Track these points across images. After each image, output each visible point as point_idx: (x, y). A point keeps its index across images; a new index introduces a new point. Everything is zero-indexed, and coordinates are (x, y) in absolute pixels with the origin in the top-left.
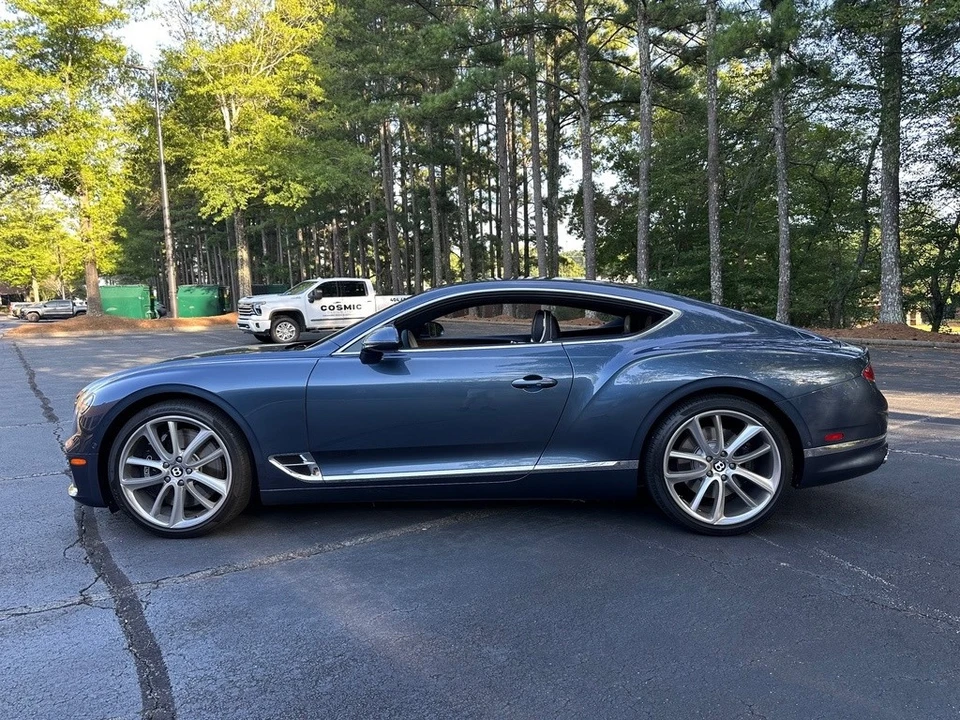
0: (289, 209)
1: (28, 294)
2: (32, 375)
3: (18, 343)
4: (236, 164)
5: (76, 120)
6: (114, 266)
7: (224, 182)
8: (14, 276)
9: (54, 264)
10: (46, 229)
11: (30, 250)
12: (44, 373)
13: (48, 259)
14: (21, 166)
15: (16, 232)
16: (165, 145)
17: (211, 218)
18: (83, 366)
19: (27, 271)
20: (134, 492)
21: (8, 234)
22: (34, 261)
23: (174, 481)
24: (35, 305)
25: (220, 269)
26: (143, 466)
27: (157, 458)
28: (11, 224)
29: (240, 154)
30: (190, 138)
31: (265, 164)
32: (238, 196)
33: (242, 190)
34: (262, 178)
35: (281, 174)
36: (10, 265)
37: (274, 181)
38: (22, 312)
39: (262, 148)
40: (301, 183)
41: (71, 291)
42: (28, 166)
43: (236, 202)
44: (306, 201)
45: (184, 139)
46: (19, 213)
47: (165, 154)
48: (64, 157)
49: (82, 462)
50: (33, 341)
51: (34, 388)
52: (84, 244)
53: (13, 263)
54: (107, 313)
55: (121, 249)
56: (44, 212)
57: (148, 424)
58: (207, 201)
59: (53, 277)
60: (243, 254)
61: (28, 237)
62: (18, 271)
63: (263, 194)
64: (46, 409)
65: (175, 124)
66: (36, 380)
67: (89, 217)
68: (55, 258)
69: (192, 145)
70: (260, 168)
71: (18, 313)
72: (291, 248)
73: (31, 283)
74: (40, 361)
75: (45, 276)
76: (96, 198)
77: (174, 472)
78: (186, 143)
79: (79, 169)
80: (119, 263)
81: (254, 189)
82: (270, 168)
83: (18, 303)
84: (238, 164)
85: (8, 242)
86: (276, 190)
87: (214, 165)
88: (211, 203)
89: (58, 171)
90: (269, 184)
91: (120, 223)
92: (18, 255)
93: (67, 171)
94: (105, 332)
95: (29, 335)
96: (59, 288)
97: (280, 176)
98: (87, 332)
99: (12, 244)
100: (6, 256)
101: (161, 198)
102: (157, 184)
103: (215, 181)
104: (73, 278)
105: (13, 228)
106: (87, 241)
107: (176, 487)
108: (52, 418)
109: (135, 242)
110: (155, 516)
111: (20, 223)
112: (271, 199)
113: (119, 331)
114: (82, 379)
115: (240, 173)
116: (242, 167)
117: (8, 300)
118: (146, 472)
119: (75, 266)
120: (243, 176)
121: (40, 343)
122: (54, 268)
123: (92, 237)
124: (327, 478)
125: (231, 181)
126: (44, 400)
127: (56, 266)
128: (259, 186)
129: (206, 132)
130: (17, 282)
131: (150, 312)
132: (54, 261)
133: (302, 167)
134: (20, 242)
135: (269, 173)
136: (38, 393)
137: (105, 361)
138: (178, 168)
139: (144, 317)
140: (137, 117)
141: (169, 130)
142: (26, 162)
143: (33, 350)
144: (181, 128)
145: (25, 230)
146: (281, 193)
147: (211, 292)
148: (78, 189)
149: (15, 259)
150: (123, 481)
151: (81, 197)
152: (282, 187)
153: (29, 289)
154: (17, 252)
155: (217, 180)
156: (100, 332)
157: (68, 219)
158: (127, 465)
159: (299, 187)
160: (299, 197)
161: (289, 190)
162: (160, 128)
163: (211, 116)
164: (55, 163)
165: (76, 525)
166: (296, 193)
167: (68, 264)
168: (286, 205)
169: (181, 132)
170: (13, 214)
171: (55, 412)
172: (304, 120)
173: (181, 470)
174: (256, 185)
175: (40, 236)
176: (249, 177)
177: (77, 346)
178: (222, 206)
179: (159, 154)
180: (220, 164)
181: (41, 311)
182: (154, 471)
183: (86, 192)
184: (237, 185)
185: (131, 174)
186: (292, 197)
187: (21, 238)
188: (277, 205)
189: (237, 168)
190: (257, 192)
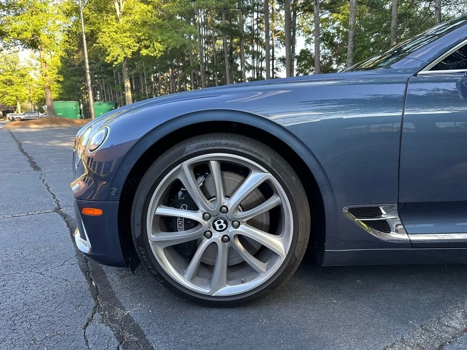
0: (155, 57)
1: (15, 110)
2: (20, 145)
3: (12, 131)
4: (125, 32)
5: (36, 8)
6: (57, 95)
7: (118, 43)
8: (8, 100)
9: (27, 95)
10: (23, 76)
11: (15, 87)
12: (27, 144)
13: (24, 92)
14: (8, 32)
15: (8, 77)
16: (85, 24)
17: (112, 63)
18: (50, 140)
19: (14, 98)
20: (164, 250)
21: (3, 78)
22: (17, 93)
23: (217, 236)
24: (19, 114)
25: (111, 96)
26: (175, 218)
27: (194, 208)
28: (5, 74)
29: (127, 27)
30: (98, 19)
31: (141, 32)
32: (126, 50)
33: (129, 47)
34: (139, 41)
35: (150, 38)
36: (5, 94)
37: (145, 42)
38: (13, 118)
39: (139, 23)
40: (160, 42)
41: (37, 108)
42: (12, 32)
43: (125, 54)
44: (163, 53)
45: (95, 20)
46: (9, 68)
47: (85, 29)
48: (31, 28)
49: (98, 212)
50: (19, 130)
51: (22, 151)
52: (44, 78)
53: (7, 94)
54: (57, 116)
55: (61, 87)
56: (21, 67)
57: (185, 164)
58: (109, 53)
59: (27, 101)
60: (128, 84)
61: (14, 80)
62: (10, 97)
63: (140, 49)
64: (31, 162)
65: (90, 11)
66: (23, 147)
67: (46, 63)
68: (27, 92)
69: (99, 23)
70: (139, 34)
71: (11, 118)
72: (148, 85)
73: (16, 104)
74: (24, 138)
75: (23, 101)
76: (49, 53)
77: (217, 226)
78: (96, 23)
79: (39, 35)
80: (60, 94)
81: (134, 46)
82: (144, 34)
83: (10, 114)
84: (126, 32)
85: (4, 83)
86: (147, 47)
87: (113, 33)
88: (112, 54)
89: (28, 35)
90: (143, 44)
91: (60, 73)
92: (9, 89)
93: (33, 36)
94: (57, 126)
95: (17, 127)
96: (30, 108)
97: (148, 39)
98: (48, 126)
99: (6, 84)
100: (3, 90)
101: (84, 54)
102: (81, 46)
103: (113, 42)
104: (37, 102)
105: (6, 75)
106: (45, 76)
107: (220, 244)
108: (36, 168)
109: (67, 83)
110: (192, 280)
111: (9, 73)
112: (144, 52)
113: (65, 125)
114: (50, 146)
115: (127, 37)
116: (128, 34)
117: (5, 113)
118: (180, 225)
119: (38, 95)
120: (128, 39)
121: (23, 130)
122: (27, 97)
123: (48, 73)
124: (413, 238)
125: (122, 42)
126: (29, 157)
127: (28, 96)
128: (138, 45)
129: (107, 16)
130: (10, 104)
131: (79, 116)
132: (27, 93)
133: (161, 34)
134: (10, 83)
135: (143, 37)
136: (25, 154)
137: (60, 138)
138: (92, 37)
139: (77, 118)
140: (69, 7)
141: (86, 15)
142: (10, 30)
143: (20, 133)
144: (93, 13)
145: (12, 76)
146: (149, 49)
147: (111, 106)
148: (39, 47)
149: (8, 91)
150: (152, 237)
151: (41, 52)
152: (149, 46)
153: (15, 108)
154: (8, 88)
155: (115, 41)
156: (54, 125)
157: (33, 71)
158: (156, 216)
159: (159, 45)
160: (159, 50)
161: (154, 47)
162: (82, 13)
163: (109, 6)
164: (26, 30)
165: (84, 277)
166: (157, 49)
167: (34, 94)
168: (153, 55)
169: (93, 16)
170: (6, 68)
171: (38, 164)
172: (160, 8)
173: (226, 222)
174: (136, 44)
175: (20, 80)
176: (132, 40)
177: (43, 131)
178: (118, 56)
179: (82, 29)
180: (116, 32)
181: (22, 117)
182: (191, 224)
183: (43, 49)
184: (126, 44)
185: (67, 39)
186: (156, 51)
187: (10, 81)
188: (147, 55)
189: (124, 35)
190: (136, 48)
